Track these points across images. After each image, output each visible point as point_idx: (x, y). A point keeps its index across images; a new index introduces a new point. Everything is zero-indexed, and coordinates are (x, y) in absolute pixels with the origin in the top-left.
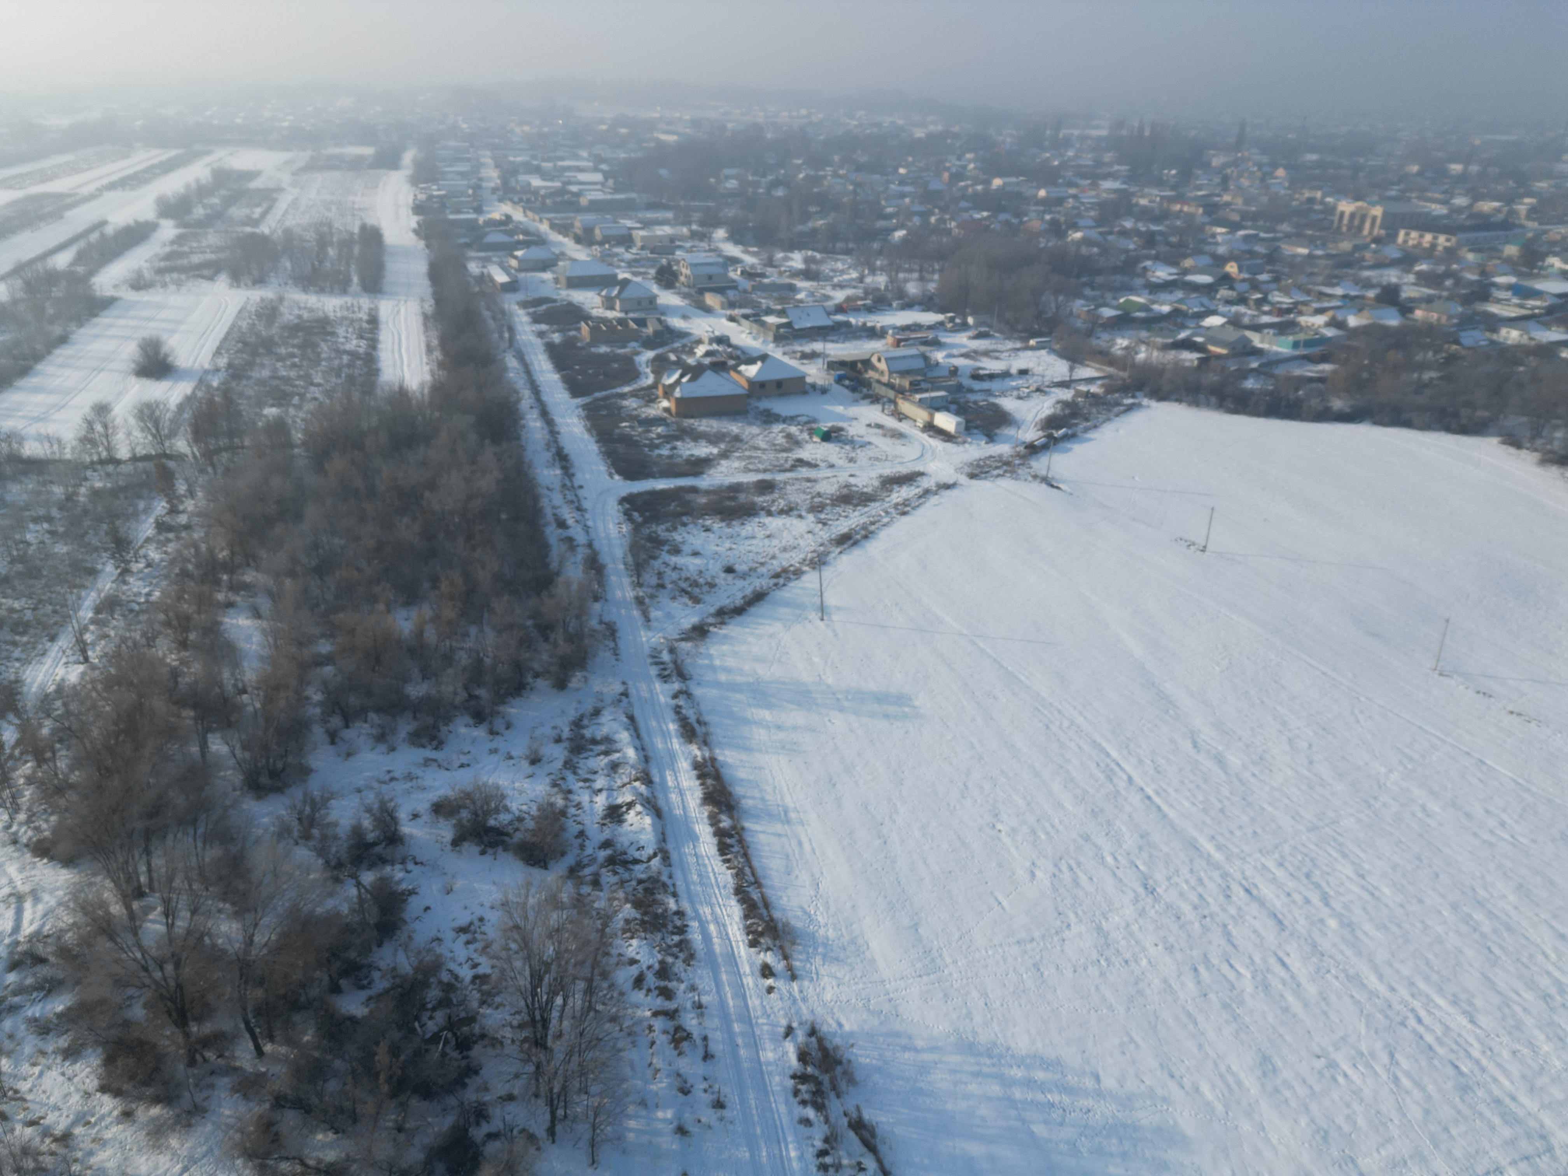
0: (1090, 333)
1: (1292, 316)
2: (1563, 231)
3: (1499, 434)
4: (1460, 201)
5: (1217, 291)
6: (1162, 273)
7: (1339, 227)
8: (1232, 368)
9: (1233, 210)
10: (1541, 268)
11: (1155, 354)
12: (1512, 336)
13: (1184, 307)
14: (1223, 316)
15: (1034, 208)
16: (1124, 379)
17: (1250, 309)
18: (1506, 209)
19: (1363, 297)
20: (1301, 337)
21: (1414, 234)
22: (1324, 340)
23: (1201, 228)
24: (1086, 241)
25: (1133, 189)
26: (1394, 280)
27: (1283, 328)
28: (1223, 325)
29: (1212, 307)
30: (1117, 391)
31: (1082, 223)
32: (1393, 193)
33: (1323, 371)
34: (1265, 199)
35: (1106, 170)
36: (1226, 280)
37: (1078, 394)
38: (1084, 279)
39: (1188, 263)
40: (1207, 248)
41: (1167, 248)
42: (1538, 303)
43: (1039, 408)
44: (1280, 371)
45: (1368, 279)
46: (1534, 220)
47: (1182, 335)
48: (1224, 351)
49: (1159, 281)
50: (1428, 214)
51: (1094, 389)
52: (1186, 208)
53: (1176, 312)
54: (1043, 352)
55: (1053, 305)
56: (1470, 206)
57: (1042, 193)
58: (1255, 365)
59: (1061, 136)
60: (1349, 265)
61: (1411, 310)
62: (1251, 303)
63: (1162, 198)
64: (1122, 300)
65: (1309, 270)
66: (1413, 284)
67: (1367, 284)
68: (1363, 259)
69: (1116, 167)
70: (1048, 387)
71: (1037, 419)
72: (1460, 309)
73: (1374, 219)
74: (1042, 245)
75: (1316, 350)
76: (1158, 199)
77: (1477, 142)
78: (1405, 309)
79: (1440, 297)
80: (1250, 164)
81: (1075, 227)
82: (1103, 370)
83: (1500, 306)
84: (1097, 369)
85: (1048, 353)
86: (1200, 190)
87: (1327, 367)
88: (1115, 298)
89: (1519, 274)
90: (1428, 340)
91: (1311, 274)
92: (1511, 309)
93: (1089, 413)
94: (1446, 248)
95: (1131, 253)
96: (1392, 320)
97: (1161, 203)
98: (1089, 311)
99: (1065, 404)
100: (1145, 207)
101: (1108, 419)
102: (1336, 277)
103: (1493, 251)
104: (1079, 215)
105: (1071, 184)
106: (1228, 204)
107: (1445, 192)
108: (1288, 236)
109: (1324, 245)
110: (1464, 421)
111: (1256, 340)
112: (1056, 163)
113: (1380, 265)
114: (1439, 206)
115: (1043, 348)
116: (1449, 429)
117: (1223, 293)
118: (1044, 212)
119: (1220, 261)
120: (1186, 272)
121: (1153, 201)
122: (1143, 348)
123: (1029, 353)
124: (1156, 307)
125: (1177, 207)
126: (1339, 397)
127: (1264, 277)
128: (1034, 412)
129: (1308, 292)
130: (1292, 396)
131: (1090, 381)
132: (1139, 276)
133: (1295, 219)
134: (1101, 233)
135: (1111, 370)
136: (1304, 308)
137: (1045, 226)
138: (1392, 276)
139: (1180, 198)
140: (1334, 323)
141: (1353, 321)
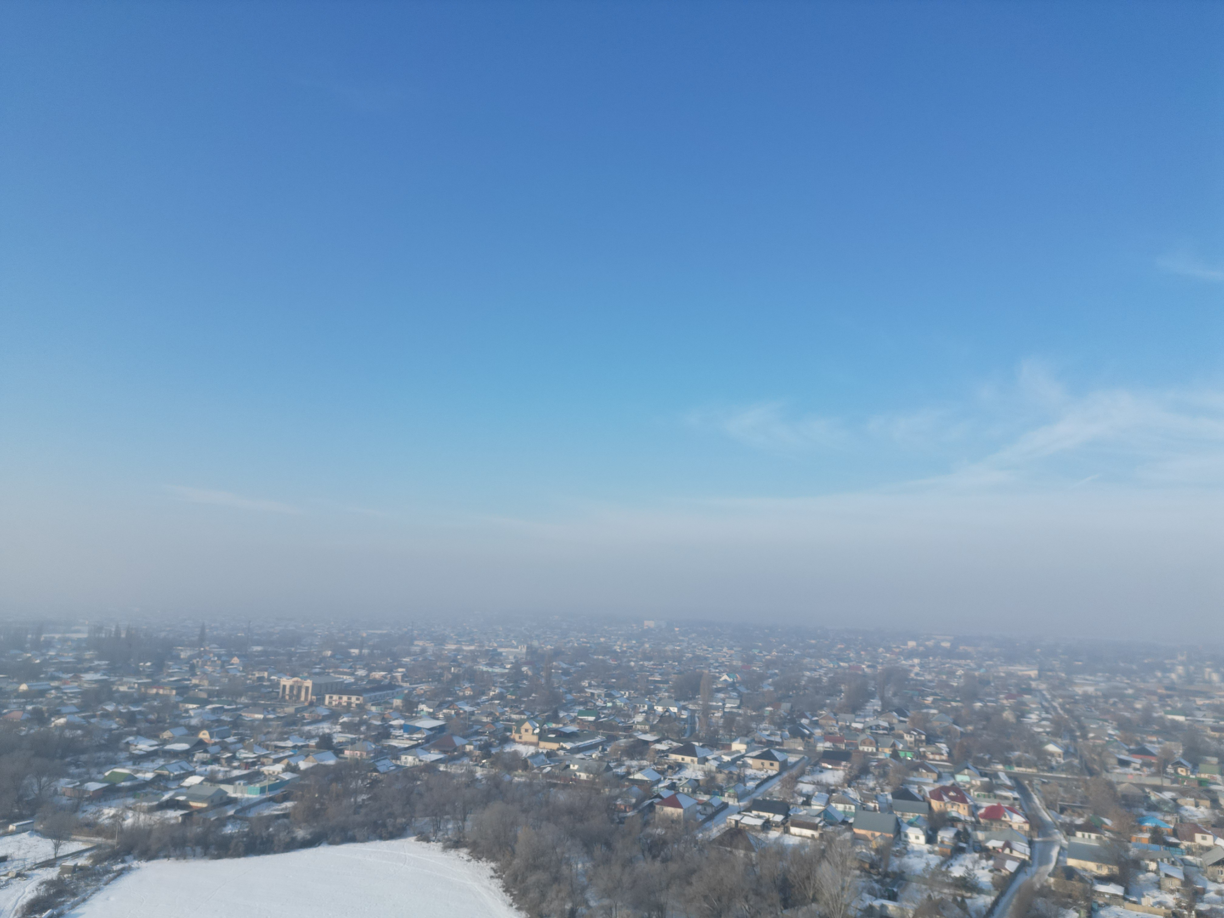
0: (76, 808)
1: (257, 767)
2: (424, 688)
3: (414, 835)
4: (361, 673)
5: (193, 755)
6: (144, 746)
7: (283, 697)
8: (212, 819)
9: (201, 690)
10: (417, 712)
11: (142, 817)
12: (408, 760)
13: (166, 772)
14: (201, 775)
15: (15, 701)
16: (112, 847)
17: (222, 766)
18: (389, 676)
19: (307, 746)
20: (266, 783)
21: (335, 697)
22: (283, 783)
23: (176, 706)
24: (69, 726)
25: (113, 679)
26: (327, 731)
27: (250, 779)
28: (201, 783)
29: (191, 769)
30: (106, 859)
31: (64, 710)
32: (317, 670)
33: (286, 808)
34: (226, 680)
35: (86, 665)
36: (201, 745)
37: (64, 870)
38: (68, 759)
39: (166, 735)
40: (182, 721)
41: (148, 725)
42: (419, 736)
43: (20, 894)
44: (252, 814)
45: (309, 732)
46: (406, 682)
47: (166, 797)
48: (204, 805)
49: (142, 753)
50: (342, 682)
51: (82, 862)
52: (161, 692)
53: (159, 778)
54: (25, 835)
55: (36, 788)
56: (368, 676)
57: (24, 687)
58: (231, 812)
59: (42, 639)
60: (294, 723)
61: (342, 751)
62: (223, 761)
63: (139, 684)
64: (107, 774)
65: (266, 730)
66: (340, 732)
67: (309, 736)
68: (303, 718)
69: (96, 663)
70: (29, 870)
71: (17, 907)
72: (374, 746)
73: (307, 688)
74: (23, 733)
75: (278, 792)
76: (136, 685)
77: (364, 635)
78: (338, 751)
79: (359, 739)
80: (211, 655)
81: (59, 714)
82: (91, 842)
83: (397, 741)
84: (84, 842)
85: (31, 835)
86: (172, 676)
87: (289, 804)
88: (99, 773)
89: (405, 718)
90: (357, 772)
91: (268, 733)
92: (405, 741)
93: (77, 888)
94: (357, 704)
95: (113, 732)
96: (331, 761)
97: (139, 689)
98: (74, 788)
99: (50, 883)
100: (124, 692)
101: (99, 889)
102: (286, 733)
103: (387, 704)
104: (62, 704)
105: (53, 678)
106: (196, 686)
107: (351, 667)
108: (246, 706)
109: (274, 710)
110: (390, 829)
111: (230, 791)
112: (38, 661)
113: (316, 721)
114: (348, 677)
115: (24, 831)
116: (382, 838)
117: (199, 756)
118: (26, 703)
119: (194, 730)
120: (165, 742)
121: (133, 688)
122: (130, 814)
123: (9, 839)
124: (140, 775)
125: (154, 691)
126: (300, 828)
127: (231, 739)
128: (14, 899)
129: (267, 747)
130: (264, 834)
131: (77, 854)
132: (121, 750)
133: (250, 693)
134: (84, 717)
135: (99, 840)
136: (265, 760)
137: (26, 716)
138: (325, 728)
139: (156, 684)
140: (290, 769)
141: (303, 765)
